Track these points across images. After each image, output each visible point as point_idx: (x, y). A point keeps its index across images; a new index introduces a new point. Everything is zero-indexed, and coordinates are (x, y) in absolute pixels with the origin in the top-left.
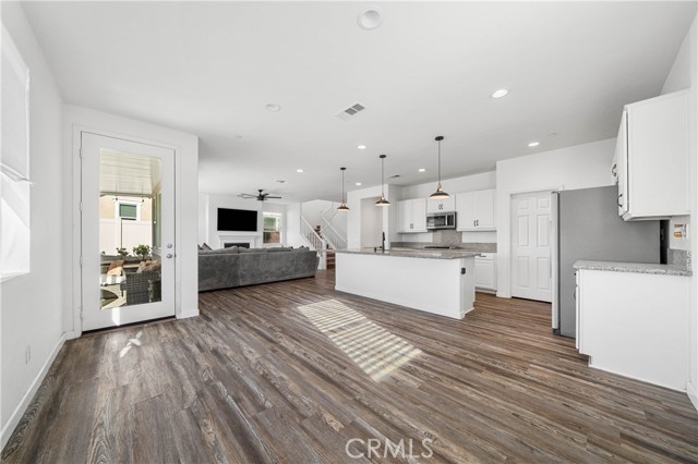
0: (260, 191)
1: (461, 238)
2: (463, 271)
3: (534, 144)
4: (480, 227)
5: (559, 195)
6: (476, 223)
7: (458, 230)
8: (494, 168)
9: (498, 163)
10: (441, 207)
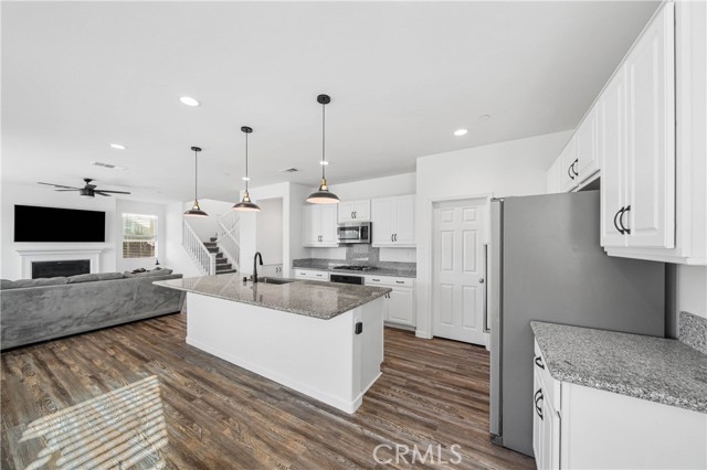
0: (88, 180)
1: (378, 256)
2: (359, 328)
3: (461, 132)
4: (398, 243)
5: (502, 204)
6: (394, 238)
7: (374, 245)
8: (413, 168)
9: (419, 160)
10: (354, 215)
